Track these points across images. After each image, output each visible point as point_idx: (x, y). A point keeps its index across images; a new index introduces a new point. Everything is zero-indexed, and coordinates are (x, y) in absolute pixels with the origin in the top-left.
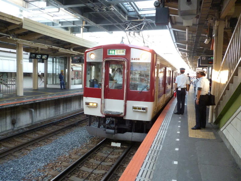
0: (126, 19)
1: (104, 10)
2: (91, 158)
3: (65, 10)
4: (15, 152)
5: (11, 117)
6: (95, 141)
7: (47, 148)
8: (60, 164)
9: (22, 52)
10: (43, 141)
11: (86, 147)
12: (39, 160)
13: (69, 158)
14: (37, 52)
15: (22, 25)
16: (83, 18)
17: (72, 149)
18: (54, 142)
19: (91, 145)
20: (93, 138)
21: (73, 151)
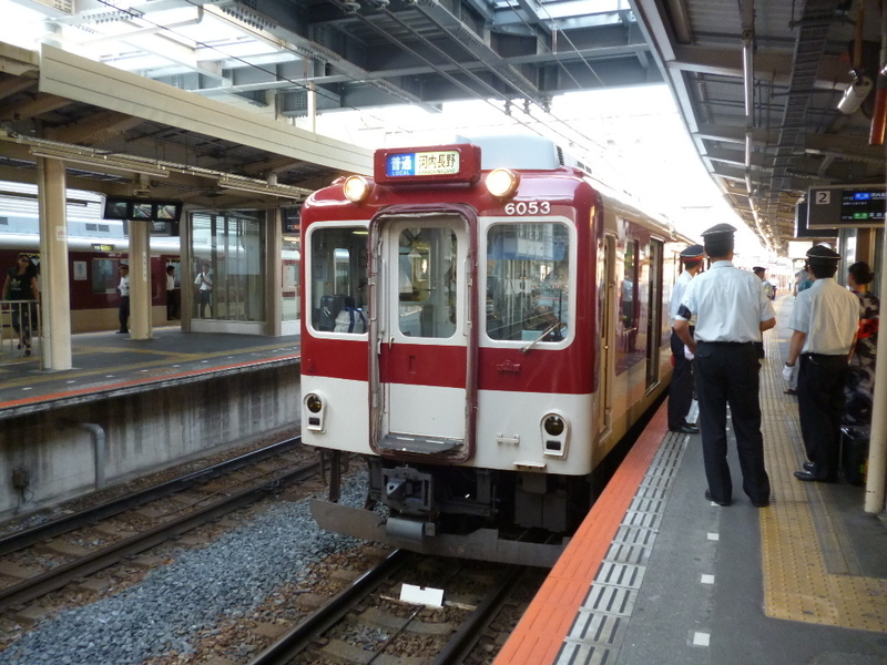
0: (487, 41)
3: (225, 15)
5: (8, 458)
6: (335, 574)
7: (104, 613)
9: (60, 194)
10: (107, 571)
11: (284, 605)
14: (135, 192)
15: (37, 79)
16: (308, 48)
17: (221, 616)
18: (147, 584)
19: (310, 598)
20: (329, 560)
21: (220, 633)
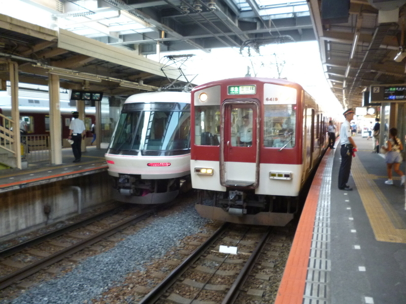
0: (237, 25)
1: (198, 11)
2: (185, 277)
3: (130, 14)
4: (50, 266)
5: (43, 201)
6: (190, 243)
7: (106, 257)
8: (132, 288)
9: (58, 90)
10: (98, 244)
11: (174, 254)
12: (93, 282)
13: (147, 276)
14: (83, 88)
15: (57, 43)
16: (161, 27)
17: (151, 259)
18: (118, 247)
19: (183, 252)
20: (186, 238)
21: (153, 264)
